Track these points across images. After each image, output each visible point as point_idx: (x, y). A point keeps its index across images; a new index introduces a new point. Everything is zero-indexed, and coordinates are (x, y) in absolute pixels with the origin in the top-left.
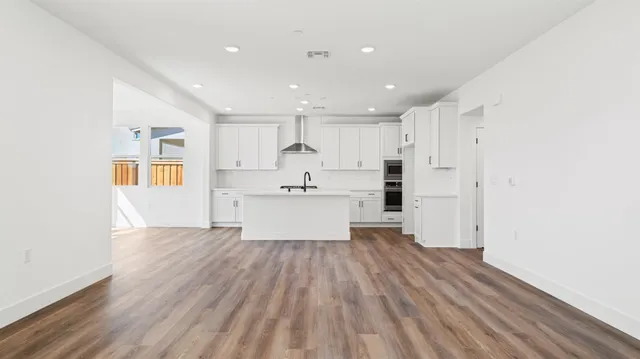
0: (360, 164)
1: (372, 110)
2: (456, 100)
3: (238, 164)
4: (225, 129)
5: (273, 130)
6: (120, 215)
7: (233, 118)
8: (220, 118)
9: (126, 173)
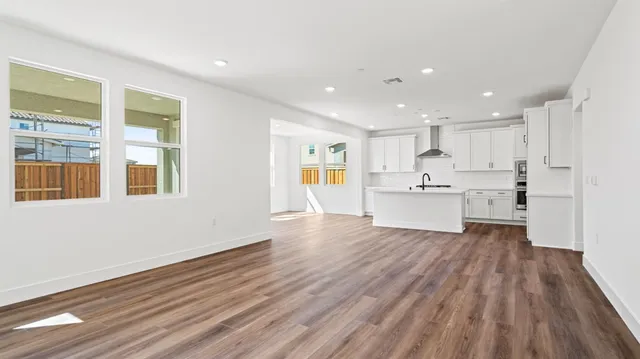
0: (491, 165)
1: (496, 114)
2: (571, 98)
3: (385, 167)
4: (374, 141)
5: (411, 139)
6: (308, 204)
7: (381, 133)
8: (372, 134)
9: (309, 176)
